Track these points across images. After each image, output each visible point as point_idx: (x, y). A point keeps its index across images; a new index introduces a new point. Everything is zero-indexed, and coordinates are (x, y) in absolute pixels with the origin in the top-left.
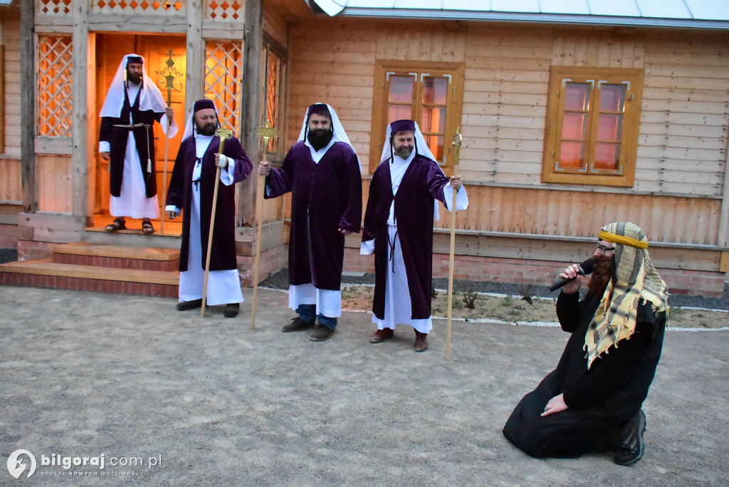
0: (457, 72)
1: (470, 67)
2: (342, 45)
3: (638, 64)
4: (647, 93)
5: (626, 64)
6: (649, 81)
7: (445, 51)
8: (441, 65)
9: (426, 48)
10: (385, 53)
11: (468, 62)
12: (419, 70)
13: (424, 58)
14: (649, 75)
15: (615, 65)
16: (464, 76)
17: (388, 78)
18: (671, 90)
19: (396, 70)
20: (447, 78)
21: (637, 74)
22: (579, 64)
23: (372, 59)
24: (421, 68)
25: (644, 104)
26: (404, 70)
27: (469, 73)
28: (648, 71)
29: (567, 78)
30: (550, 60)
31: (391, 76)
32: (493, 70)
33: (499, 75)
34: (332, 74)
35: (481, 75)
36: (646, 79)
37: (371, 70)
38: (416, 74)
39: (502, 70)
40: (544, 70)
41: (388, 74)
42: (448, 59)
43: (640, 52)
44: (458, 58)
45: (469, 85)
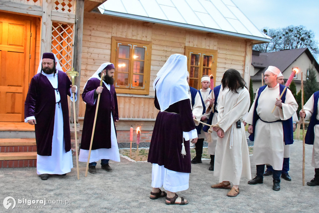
0: (149, 45)
1: (154, 44)
2: (95, 27)
3: (215, 48)
4: (218, 60)
5: (211, 48)
6: (219, 55)
7: (143, 36)
8: (141, 42)
9: (135, 33)
10: (116, 33)
11: (153, 42)
12: (133, 43)
13: (134, 38)
14: (219, 53)
15: (207, 48)
16: (151, 48)
17: (118, 46)
18: (226, 59)
19: (122, 42)
20: (145, 48)
21: (215, 52)
22: (195, 46)
23: (110, 36)
24: (133, 42)
25: (218, 64)
26: (125, 43)
27: (154, 47)
28: (219, 51)
29: (192, 52)
30: (185, 44)
31: (120, 45)
32: (163, 46)
33: (165, 49)
34: (90, 42)
35: (158, 48)
36: (218, 54)
37: (109, 41)
38: (131, 45)
39: (167, 46)
40: (182, 48)
41: (118, 44)
42: (144, 39)
43: (216, 43)
44: (149, 39)
45: (153, 52)
